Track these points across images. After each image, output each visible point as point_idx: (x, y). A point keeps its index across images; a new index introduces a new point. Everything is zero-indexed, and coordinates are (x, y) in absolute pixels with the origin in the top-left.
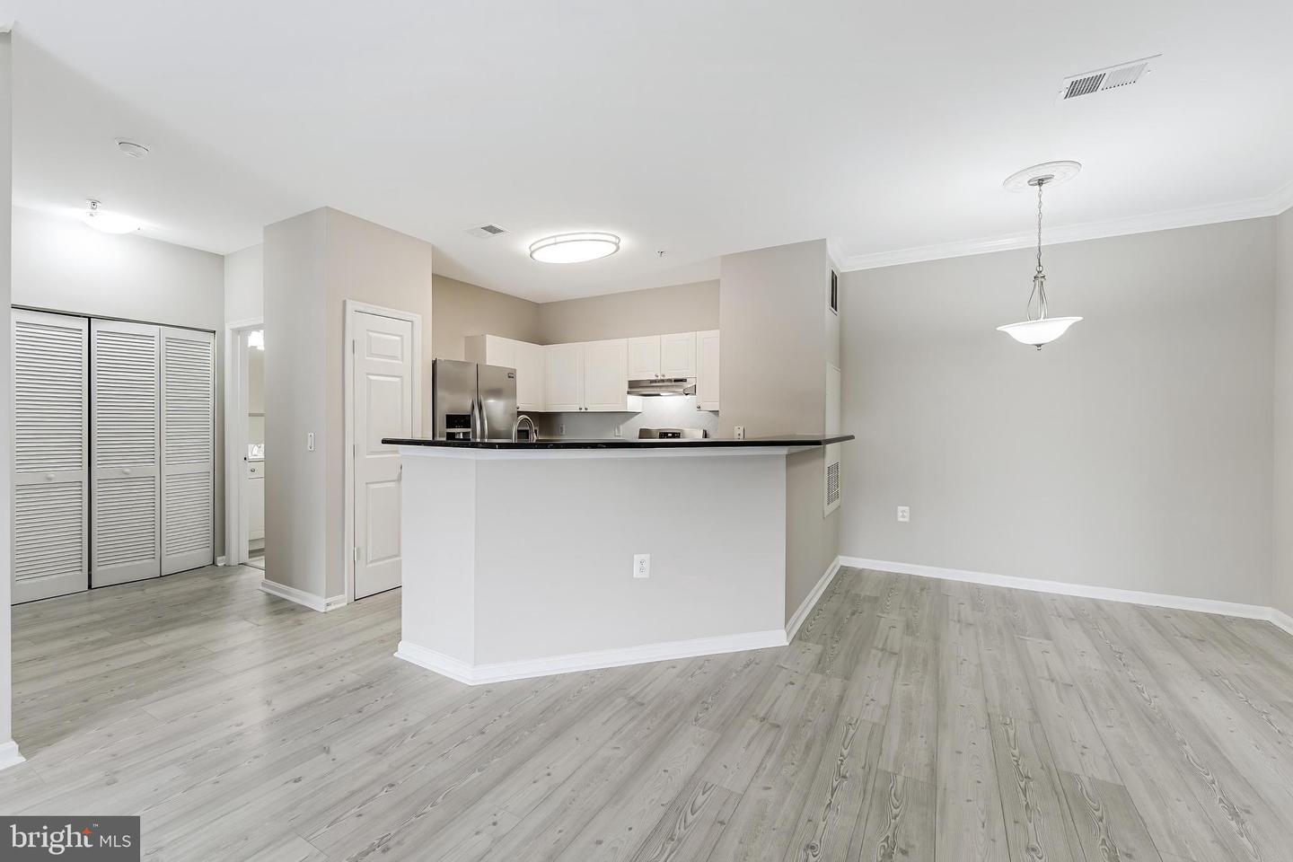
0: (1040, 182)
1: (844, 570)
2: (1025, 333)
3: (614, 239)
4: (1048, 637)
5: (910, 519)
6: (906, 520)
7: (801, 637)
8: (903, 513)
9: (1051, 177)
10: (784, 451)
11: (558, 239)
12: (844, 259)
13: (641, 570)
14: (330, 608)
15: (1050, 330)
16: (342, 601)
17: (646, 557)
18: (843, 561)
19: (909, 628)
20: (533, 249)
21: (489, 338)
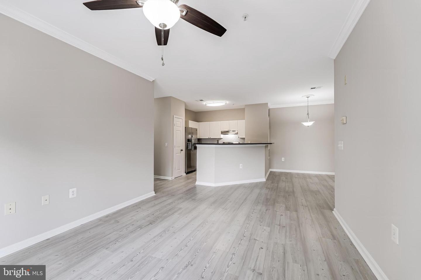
0: (308, 97)
1: (271, 172)
2: (306, 124)
3: (225, 102)
4: (311, 178)
5: (285, 160)
6: (284, 160)
7: (267, 180)
8: (283, 159)
9: (310, 97)
10: (265, 145)
11: (214, 102)
12: (270, 106)
13: (241, 167)
14: (172, 179)
15: (309, 124)
16: (173, 178)
17: (242, 164)
18: (271, 170)
19: (286, 178)
20: (206, 104)
21: (190, 121)
